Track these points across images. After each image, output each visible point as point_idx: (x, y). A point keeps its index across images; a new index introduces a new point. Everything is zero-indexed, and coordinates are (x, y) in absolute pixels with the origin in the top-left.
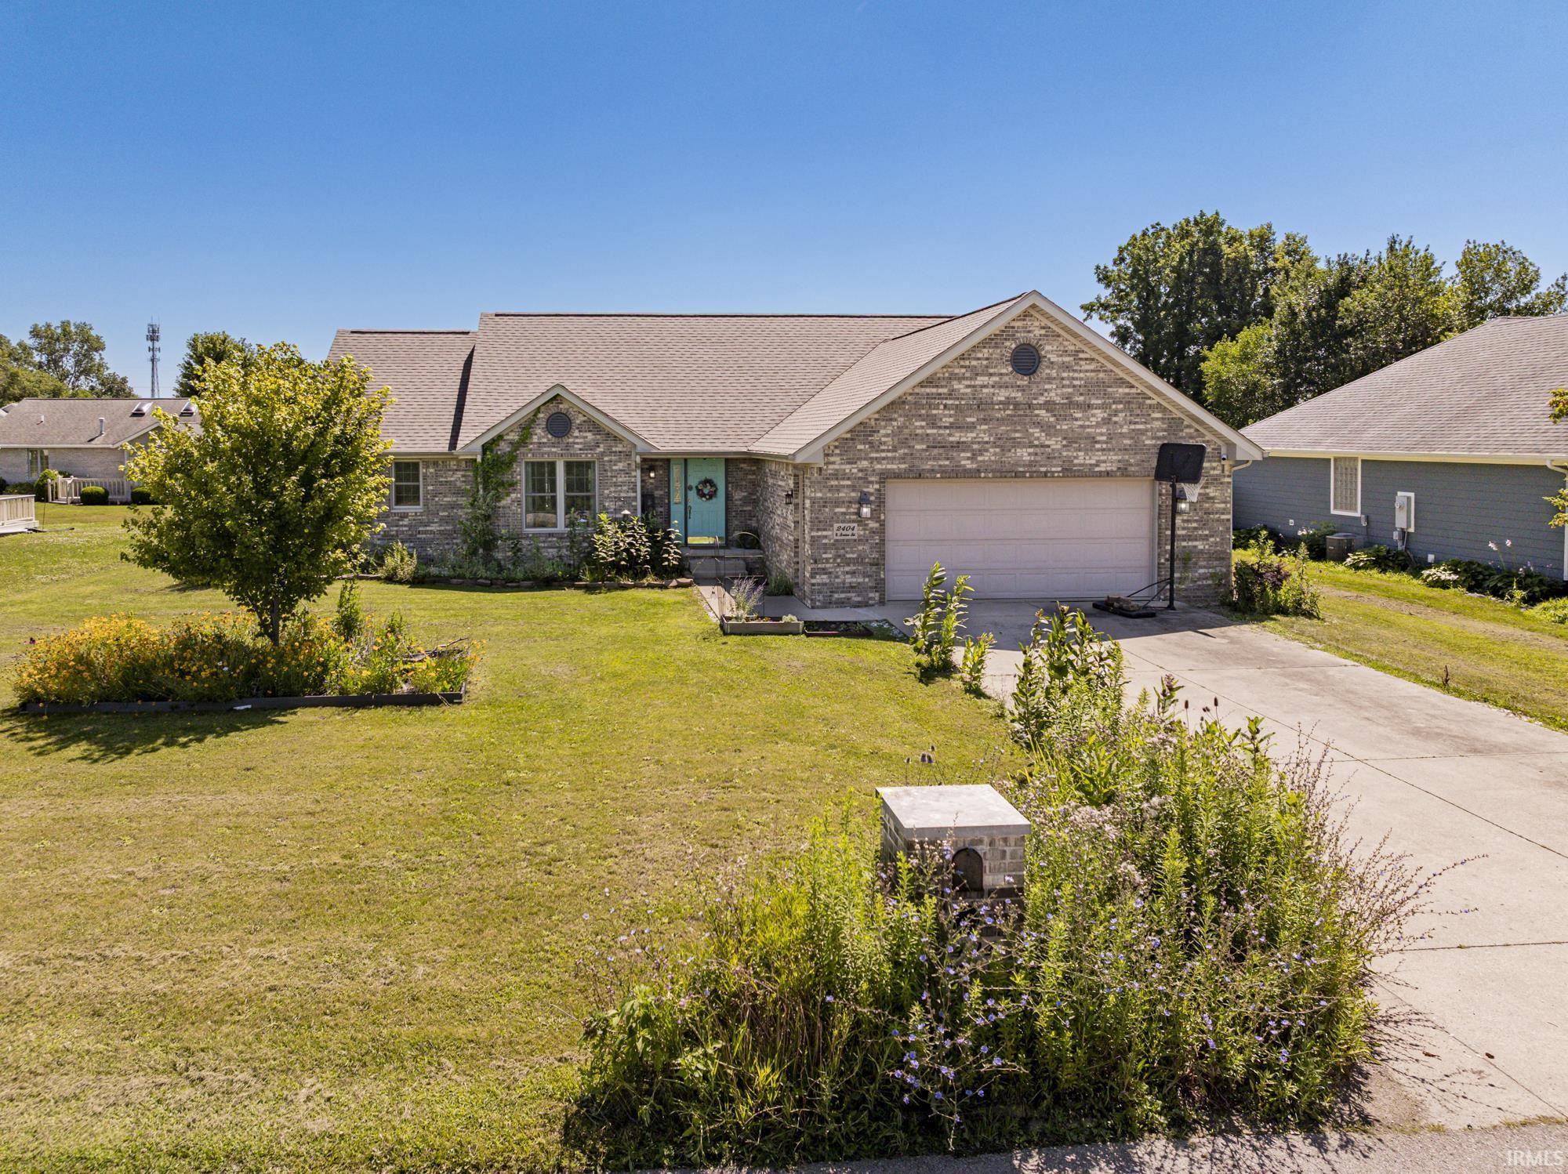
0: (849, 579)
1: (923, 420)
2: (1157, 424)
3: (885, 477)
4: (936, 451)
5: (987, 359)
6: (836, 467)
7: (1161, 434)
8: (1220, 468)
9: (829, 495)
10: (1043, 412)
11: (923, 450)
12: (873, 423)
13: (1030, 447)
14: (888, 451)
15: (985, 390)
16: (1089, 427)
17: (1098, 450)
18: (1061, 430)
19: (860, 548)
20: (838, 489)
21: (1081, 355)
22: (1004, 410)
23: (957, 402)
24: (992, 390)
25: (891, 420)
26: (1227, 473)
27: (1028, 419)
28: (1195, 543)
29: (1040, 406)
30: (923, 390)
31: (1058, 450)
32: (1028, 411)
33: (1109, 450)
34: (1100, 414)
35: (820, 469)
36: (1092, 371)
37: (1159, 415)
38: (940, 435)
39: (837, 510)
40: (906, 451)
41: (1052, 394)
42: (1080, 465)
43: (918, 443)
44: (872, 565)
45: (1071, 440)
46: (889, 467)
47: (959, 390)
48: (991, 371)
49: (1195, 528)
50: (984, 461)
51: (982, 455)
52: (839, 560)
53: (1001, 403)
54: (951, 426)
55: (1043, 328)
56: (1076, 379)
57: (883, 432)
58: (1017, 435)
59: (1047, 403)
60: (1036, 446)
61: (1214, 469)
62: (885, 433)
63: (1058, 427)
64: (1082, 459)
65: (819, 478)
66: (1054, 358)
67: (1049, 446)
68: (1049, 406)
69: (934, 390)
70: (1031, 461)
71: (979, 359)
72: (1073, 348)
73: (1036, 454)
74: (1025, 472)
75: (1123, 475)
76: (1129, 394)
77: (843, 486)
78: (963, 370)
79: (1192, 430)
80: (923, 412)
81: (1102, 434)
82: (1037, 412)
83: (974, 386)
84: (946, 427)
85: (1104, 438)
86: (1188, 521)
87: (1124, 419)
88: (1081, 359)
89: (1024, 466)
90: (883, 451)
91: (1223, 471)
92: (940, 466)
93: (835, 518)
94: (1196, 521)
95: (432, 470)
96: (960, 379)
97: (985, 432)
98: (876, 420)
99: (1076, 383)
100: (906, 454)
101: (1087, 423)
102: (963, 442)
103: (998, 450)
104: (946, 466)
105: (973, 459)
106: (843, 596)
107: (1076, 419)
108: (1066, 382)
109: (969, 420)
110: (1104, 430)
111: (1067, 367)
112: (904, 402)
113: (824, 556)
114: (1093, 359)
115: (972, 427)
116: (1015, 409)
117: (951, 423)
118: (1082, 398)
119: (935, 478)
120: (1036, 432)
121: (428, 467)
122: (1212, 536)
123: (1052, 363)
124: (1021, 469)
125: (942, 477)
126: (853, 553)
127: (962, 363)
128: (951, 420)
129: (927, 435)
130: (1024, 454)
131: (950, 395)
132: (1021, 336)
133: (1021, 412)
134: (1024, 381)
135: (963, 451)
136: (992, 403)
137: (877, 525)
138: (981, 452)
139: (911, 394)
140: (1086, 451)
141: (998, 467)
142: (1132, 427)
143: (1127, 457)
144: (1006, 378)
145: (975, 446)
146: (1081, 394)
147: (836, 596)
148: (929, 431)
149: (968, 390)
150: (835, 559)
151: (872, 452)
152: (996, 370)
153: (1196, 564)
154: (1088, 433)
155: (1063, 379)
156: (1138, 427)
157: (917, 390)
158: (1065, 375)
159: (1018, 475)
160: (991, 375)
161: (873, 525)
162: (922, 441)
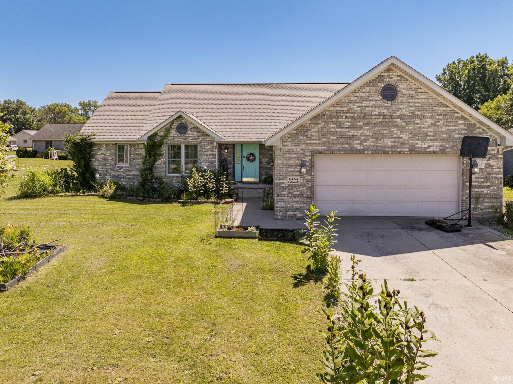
0: (295, 205)
1: (334, 124)
2: (461, 126)
3: (314, 153)
4: (341, 140)
5: (368, 92)
6: (289, 148)
7: (463, 132)
8: (496, 150)
9: (285, 162)
10: (399, 120)
11: (334, 139)
12: (308, 125)
13: (392, 138)
14: (316, 140)
15: (367, 109)
16: (423, 128)
17: (429, 140)
18: (409, 129)
19: (301, 189)
20: (290, 159)
21: (419, 90)
22: (378, 119)
23: (352, 115)
24: (371, 109)
25: (317, 124)
26: (500, 152)
27: (390, 124)
28: (482, 190)
29: (397, 117)
30: (334, 108)
31: (407, 140)
32: (390, 120)
33: (435, 140)
34: (430, 121)
35: (281, 149)
36: (425, 99)
37: (462, 122)
38: (343, 132)
39: (289, 170)
40: (325, 140)
41: (404, 111)
42: (419, 148)
43: (332, 136)
44: (307, 198)
45: (414, 135)
46: (316, 148)
47: (353, 108)
48: (371, 98)
49: (483, 182)
50: (367, 145)
51: (365, 142)
52: (290, 195)
53: (376, 115)
54: (349, 127)
55: (399, 76)
56: (417, 103)
57: (313, 130)
58: (385, 132)
59: (401, 115)
60: (395, 138)
61: (493, 150)
62: (314, 132)
63: (407, 128)
64: (420, 144)
65: (280, 153)
66: (404, 92)
67: (402, 138)
68: (402, 117)
69: (340, 109)
70: (392, 145)
71: (364, 92)
72: (415, 87)
73: (395, 142)
74: (389, 151)
75: (442, 153)
76: (446, 111)
77: (292, 158)
78: (356, 98)
79: (481, 130)
80: (334, 120)
81: (431, 132)
82: (395, 120)
83: (361, 107)
84: (346, 128)
85: (432, 134)
86: (478, 178)
87: (443, 124)
88: (419, 92)
89: (388, 148)
90: (313, 140)
91: (498, 151)
92: (343, 147)
93: (288, 174)
94: (483, 178)
95: (133, 148)
96: (354, 103)
97: (367, 130)
98: (310, 124)
99: (416, 105)
100: (325, 141)
101: (423, 126)
102: (356, 135)
103: (374, 139)
104: (346, 147)
105: (361, 144)
106: (292, 213)
107: (417, 124)
108: (411, 104)
109: (358, 124)
110: (432, 130)
111: (412, 97)
112: (324, 115)
113: (282, 193)
114: (426, 92)
115: (360, 128)
116: (383, 118)
117: (349, 126)
118: (420, 113)
119: (341, 154)
120: (395, 130)
121: (131, 147)
122: (492, 186)
123: (403, 94)
124: (387, 150)
125: (344, 153)
126: (297, 191)
127: (355, 94)
128: (349, 124)
129: (337, 132)
130: (388, 142)
131: (348, 111)
132: (387, 81)
133: (387, 120)
134: (388, 104)
135: (356, 140)
136: (371, 115)
137: (310, 177)
138: (365, 140)
139: (328, 111)
140: (422, 140)
141: (375, 148)
142: (447, 128)
143: (444, 144)
144: (379, 102)
145: (362, 138)
146: (420, 111)
147: (289, 213)
148: (337, 130)
149: (359, 109)
150: (288, 195)
151: (307, 140)
152: (373, 98)
153: (483, 200)
154: (423, 131)
155: (409, 103)
156: (450, 128)
157: (331, 109)
158: (410, 100)
159: (385, 153)
160: (370, 101)
161: (308, 177)
162: (334, 135)
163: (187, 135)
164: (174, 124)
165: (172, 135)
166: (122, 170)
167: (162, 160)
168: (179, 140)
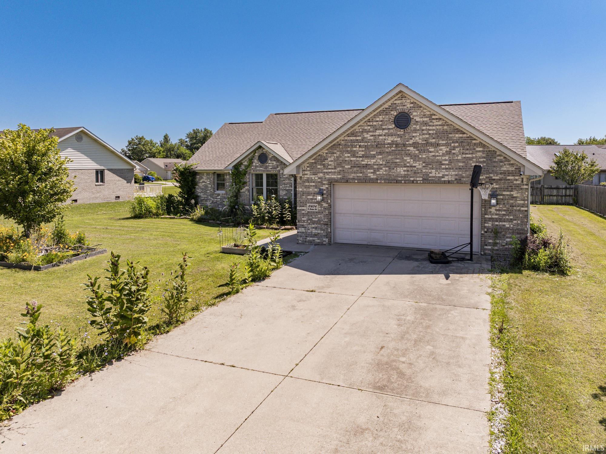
0: (314, 231)
1: (349, 153)
2: (479, 154)
3: (332, 182)
4: (355, 169)
5: (381, 121)
6: (308, 176)
7: (482, 160)
9: (305, 190)
10: (412, 148)
11: (349, 168)
12: (325, 155)
13: (405, 167)
14: (332, 169)
15: (380, 137)
16: (438, 156)
17: (443, 169)
18: (422, 158)
19: (319, 216)
20: (309, 187)
21: (433, 117)
22: (391, 147)
23: (366, 144)
24: (384, 137)
25: (333, 153)
26: (525, 183)
27: (403, 152)
29: (410, 145)
30: (349, 138)
31: (420, 169)
32: (403, 148)
33: (450, 169)
34: (444, 149)
35: (301, 177)
36: (440, 125)
37: (481, 149)
38: (357, 161)
39: (309, 197)
40: (341, 169)
41: (417, 139)
42: (433, 177)
43: (347, 165)
44: (325, 225)
46: (332, 176)
47: (367, 137)
48: (384, 127)
49: (504, 215)
50: (380, 174)
51: (378, 171)
52: (309, 221)
53: (389, 144)
54: (363, 156)
55: (412, 103)
56: (431, 130)
58: (398, 161)
59: (414, 143)
60: (408, 167)
61: (516, 180)
62: (330, 160)
63: (420, 156)
64: (433, 173)
66: (418, 119)
67: (415, 167)
68: (415, 145)
69: (354, 138)
70: (405, 175)
71: (377, 121)
72: (429, 113)
73: (408, 171)
74: (402, 180)
75: (458, 183)
76: (462, 137)
77: (311, 186)
78: (369, 127)
80: (349, 149)
81: (446, 160)
82: (408, 148)
83: (375, 136)
84: (360, 157)
85: (447, 162)
86: (499, 210)
87: (459, 152)
88: (434, 119)
89: (401, 177)
90: (330, 169)
91: (522, 181)
92: (358, 176)
93: (307, 201)
94: (505, 210)
95: (228, 177)
96: (368, 132)
97: (380, 159)
98: (326, 153)
99: (430, 132)
101: (437, 154)
102: (369, 164)
103: (387, 169)
104: (360, 176)
105: (374, 173)
106: (311, 239)
107: (431, 152)
108: (425, 132)
109: (372, 153)
110: (447, 158)
111: (426, 124)
112: (339, 145)
113: (303, 219)
114: (441, 119)
115: (374, 157)
116: (396, 147)
118: (434, 140)
119: (355, 182)
120: (408, 159)
122: (516, 220)
123: (417, 122)
124: (400, 179)
125: (358, 182)
126: (316, 218)
127: (369, 124)
128: (363, 153)
129: (351, 161)
130: (401, 171)
131: (362, 140)
132: (400, 108)
133: (400, 149)
134: (401, 132)
135: (369, 169)
136: (384, 144)
137: (327, 205)
138: (378, 169)
139: (343, 140)
140: (436, 169)
141: (388, 177)
142: (464, 156)
143: (461, 173)
144: (392, 131)
145: (375, 167)
146: (434, 138)
147: (308, 238)
148: (352, 159)
149: (372, 138)
150: (307, 221)
151: (324, 169)
152: (386, 127)
153: (504, 235)
154: (438, 159)
155: (423, 130)
156: (467, 156)
157: (346, 138)
158: (424, 128)
159: (398, 182)
160: (384, 129)
161: (325, 205)
162: (348, 164)
163: (267, 165)
164: (256, 154)
165: (254, 164)
166: (219, 197)
167: (246, 187)
168: (261, 169)
